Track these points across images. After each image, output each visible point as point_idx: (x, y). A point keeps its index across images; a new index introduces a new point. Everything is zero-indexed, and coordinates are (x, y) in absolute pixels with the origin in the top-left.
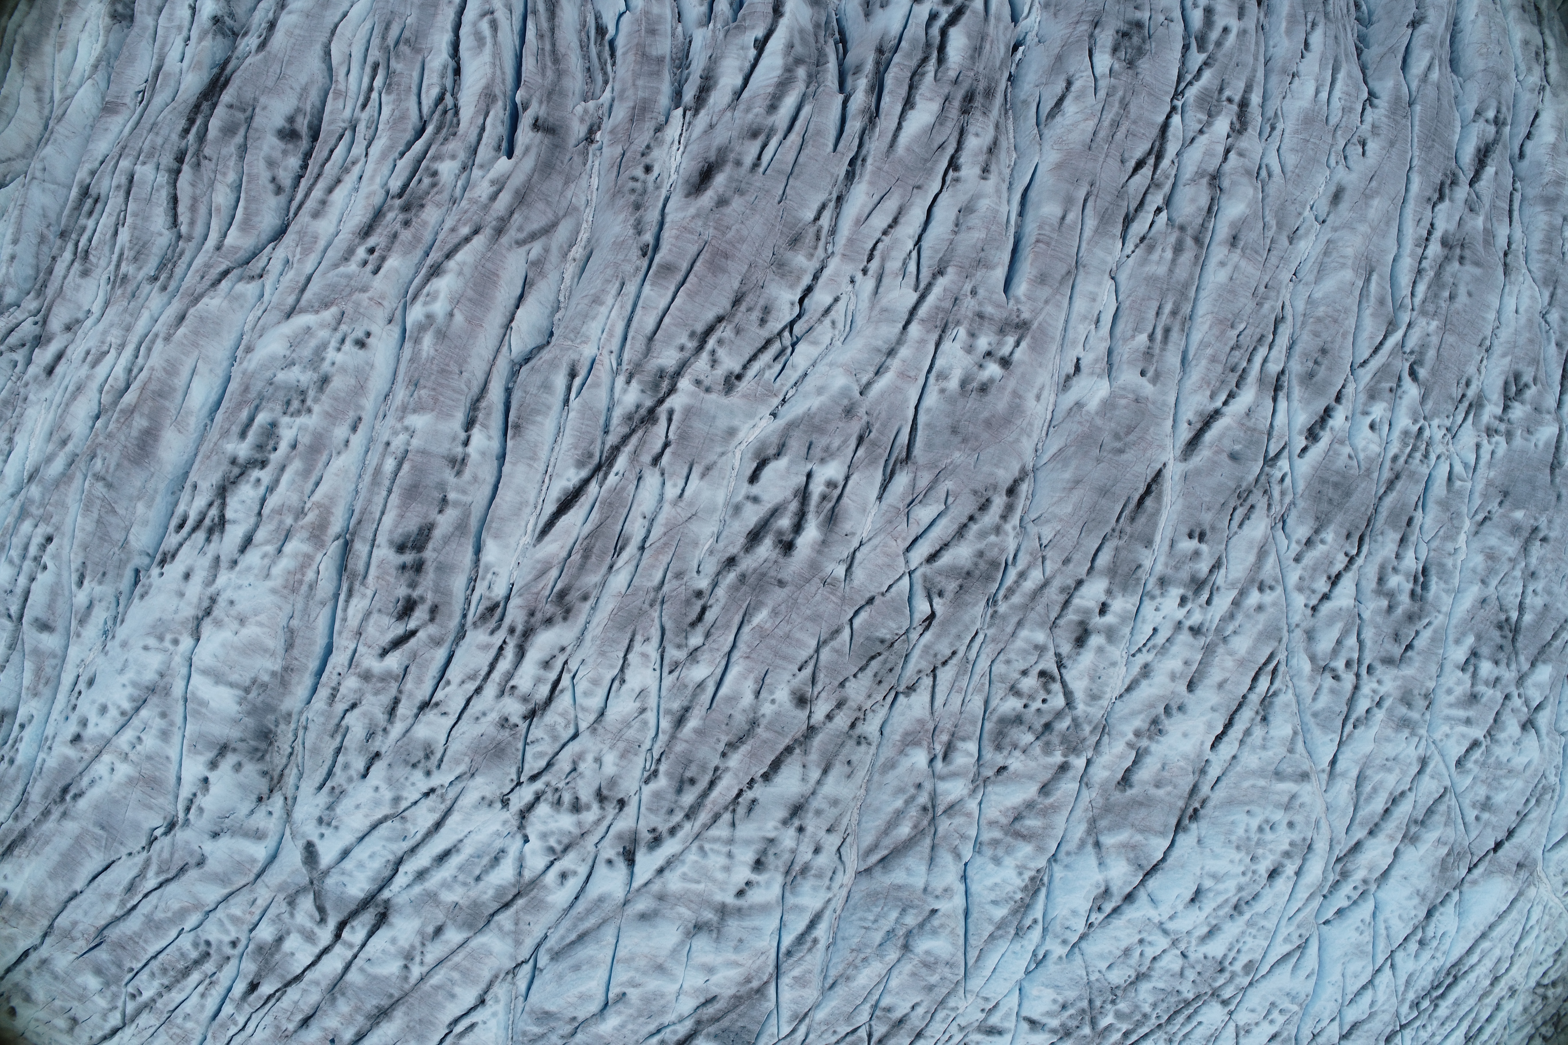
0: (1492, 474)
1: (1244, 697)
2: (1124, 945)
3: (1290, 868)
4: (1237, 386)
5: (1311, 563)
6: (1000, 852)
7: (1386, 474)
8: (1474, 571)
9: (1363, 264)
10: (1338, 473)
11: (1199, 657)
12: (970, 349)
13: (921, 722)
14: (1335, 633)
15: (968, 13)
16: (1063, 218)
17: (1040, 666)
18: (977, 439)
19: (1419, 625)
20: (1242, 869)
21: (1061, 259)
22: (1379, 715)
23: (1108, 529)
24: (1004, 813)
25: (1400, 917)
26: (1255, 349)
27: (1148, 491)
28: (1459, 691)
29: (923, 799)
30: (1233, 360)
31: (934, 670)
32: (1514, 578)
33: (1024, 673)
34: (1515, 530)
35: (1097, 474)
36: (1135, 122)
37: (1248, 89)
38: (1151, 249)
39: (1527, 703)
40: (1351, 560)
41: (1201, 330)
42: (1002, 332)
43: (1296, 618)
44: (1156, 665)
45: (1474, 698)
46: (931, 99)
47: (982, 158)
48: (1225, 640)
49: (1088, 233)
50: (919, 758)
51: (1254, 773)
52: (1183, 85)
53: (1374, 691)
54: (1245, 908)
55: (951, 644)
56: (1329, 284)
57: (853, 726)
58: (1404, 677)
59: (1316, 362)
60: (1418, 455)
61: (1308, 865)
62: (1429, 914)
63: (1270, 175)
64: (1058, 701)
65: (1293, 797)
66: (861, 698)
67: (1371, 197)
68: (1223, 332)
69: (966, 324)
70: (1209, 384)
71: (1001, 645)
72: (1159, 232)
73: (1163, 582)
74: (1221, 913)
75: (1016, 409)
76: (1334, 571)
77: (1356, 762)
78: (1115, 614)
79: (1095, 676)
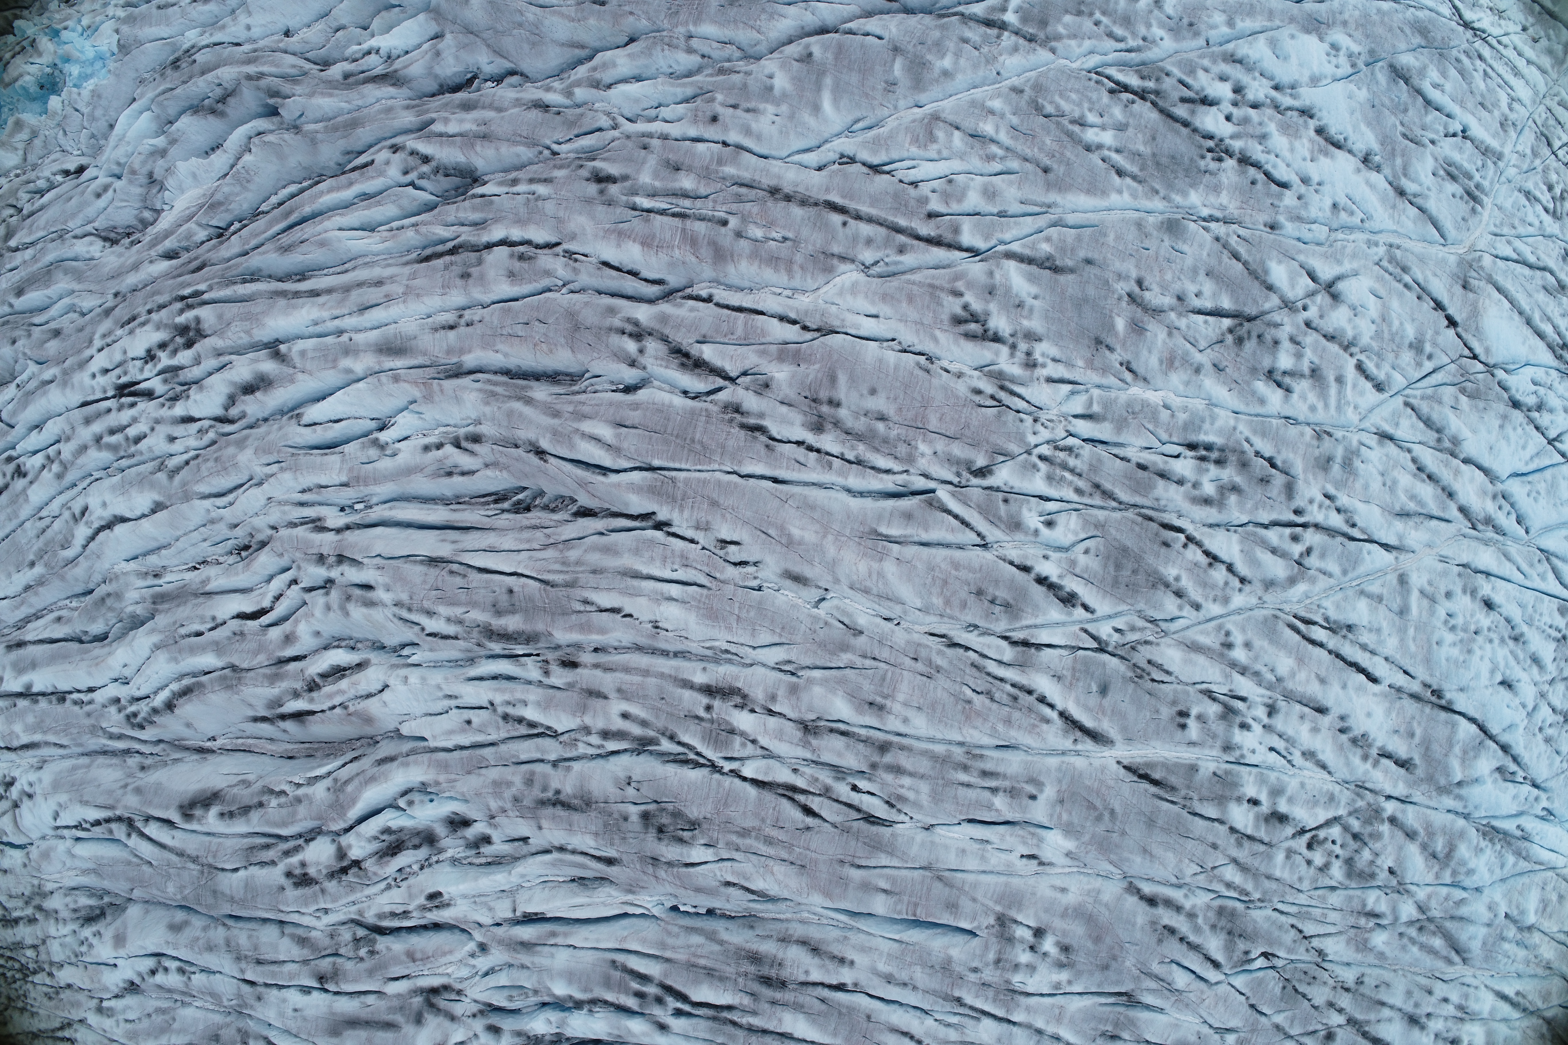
0: (1080, 363)
1: (1330, 652)
2: (1543, 746)
3: (1486, 588)
4: (1030, 692)
5: (1200, 591)
6: (1463, 870)
7: (1097, 501)
8: (1187, 384)
9: (870, 543)
10: (1105, 566)
11: (1298, 707)
12: (1031, 968)
13: (1348, 942)
14: (1266, 557)
15: (669, 982)
16: (885, 891)
17: (1304, 851)
18: (1113, 948)
19: (1250, 452)
20: (1488, 646)
21: (929, 890)
22: (1343, 500)
23: (1184, 813)
24: (1429, 868)
25: (1524, 448)
26: (989, 674)
27: (1145, 777)
28: (1312, 397)
29: (1413, 932)
30: (1005, 699)
31: (1305, 938)
32: (1188, 327)
33: (1309, 862)
34: (1137, 328)
35: (1136, 832)
36: (763, 820)
37: (688, 684)
38: (900, 798)
39: (1312, 294)
40: (1190, 539)
41: (977, 736)
42: (1010, 940)
43: (1254, 601)
44: (1305, 748)
45: (1315, 373)
46: (780, 1020)
47: (831, 965)
48: (1279, 680)
49: (895, 863)
50: (1379, 939)
51: (1402, 640)
52: (702, 761)
53: (1320, 506)
54: (1517, 631)
55: (1287, 932)
56: (905, 591)
57: (1347, 990)
58: (1304, 472)
59: (992, 602)
60: (1072, 462)
61: (1482, 568)
62: (1516, 404)
63: (789, 662)
64: (1335, 831)
65: (1422, 592)
66: (1327, 990)
67: (789, 535)
68: (978, 714)
69: (1008, 975)
70: (1034, 726)
71: (1288, 889)
72: (882, 789)
73: (1227, 748)
74: (1521, 655)
75: (1079, 913)
76: (1203, 560)
77: (1390, 524)
78: (1259, 791)
79: (1314, 802)
